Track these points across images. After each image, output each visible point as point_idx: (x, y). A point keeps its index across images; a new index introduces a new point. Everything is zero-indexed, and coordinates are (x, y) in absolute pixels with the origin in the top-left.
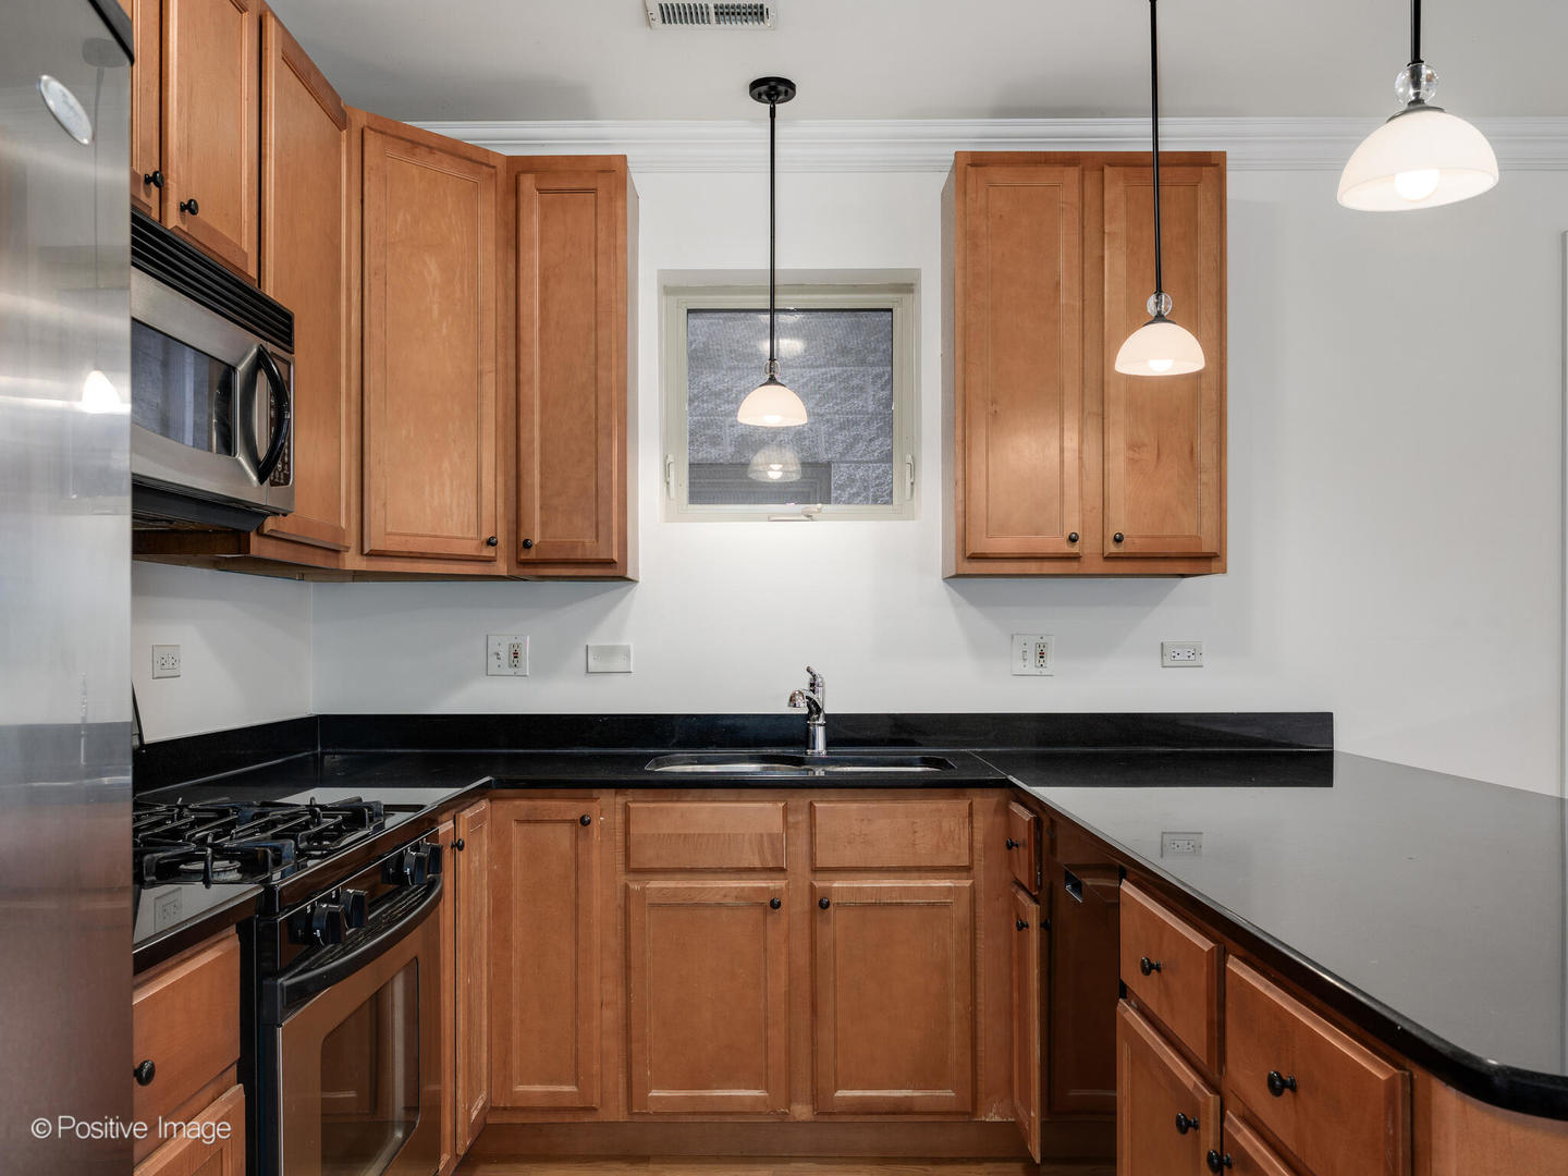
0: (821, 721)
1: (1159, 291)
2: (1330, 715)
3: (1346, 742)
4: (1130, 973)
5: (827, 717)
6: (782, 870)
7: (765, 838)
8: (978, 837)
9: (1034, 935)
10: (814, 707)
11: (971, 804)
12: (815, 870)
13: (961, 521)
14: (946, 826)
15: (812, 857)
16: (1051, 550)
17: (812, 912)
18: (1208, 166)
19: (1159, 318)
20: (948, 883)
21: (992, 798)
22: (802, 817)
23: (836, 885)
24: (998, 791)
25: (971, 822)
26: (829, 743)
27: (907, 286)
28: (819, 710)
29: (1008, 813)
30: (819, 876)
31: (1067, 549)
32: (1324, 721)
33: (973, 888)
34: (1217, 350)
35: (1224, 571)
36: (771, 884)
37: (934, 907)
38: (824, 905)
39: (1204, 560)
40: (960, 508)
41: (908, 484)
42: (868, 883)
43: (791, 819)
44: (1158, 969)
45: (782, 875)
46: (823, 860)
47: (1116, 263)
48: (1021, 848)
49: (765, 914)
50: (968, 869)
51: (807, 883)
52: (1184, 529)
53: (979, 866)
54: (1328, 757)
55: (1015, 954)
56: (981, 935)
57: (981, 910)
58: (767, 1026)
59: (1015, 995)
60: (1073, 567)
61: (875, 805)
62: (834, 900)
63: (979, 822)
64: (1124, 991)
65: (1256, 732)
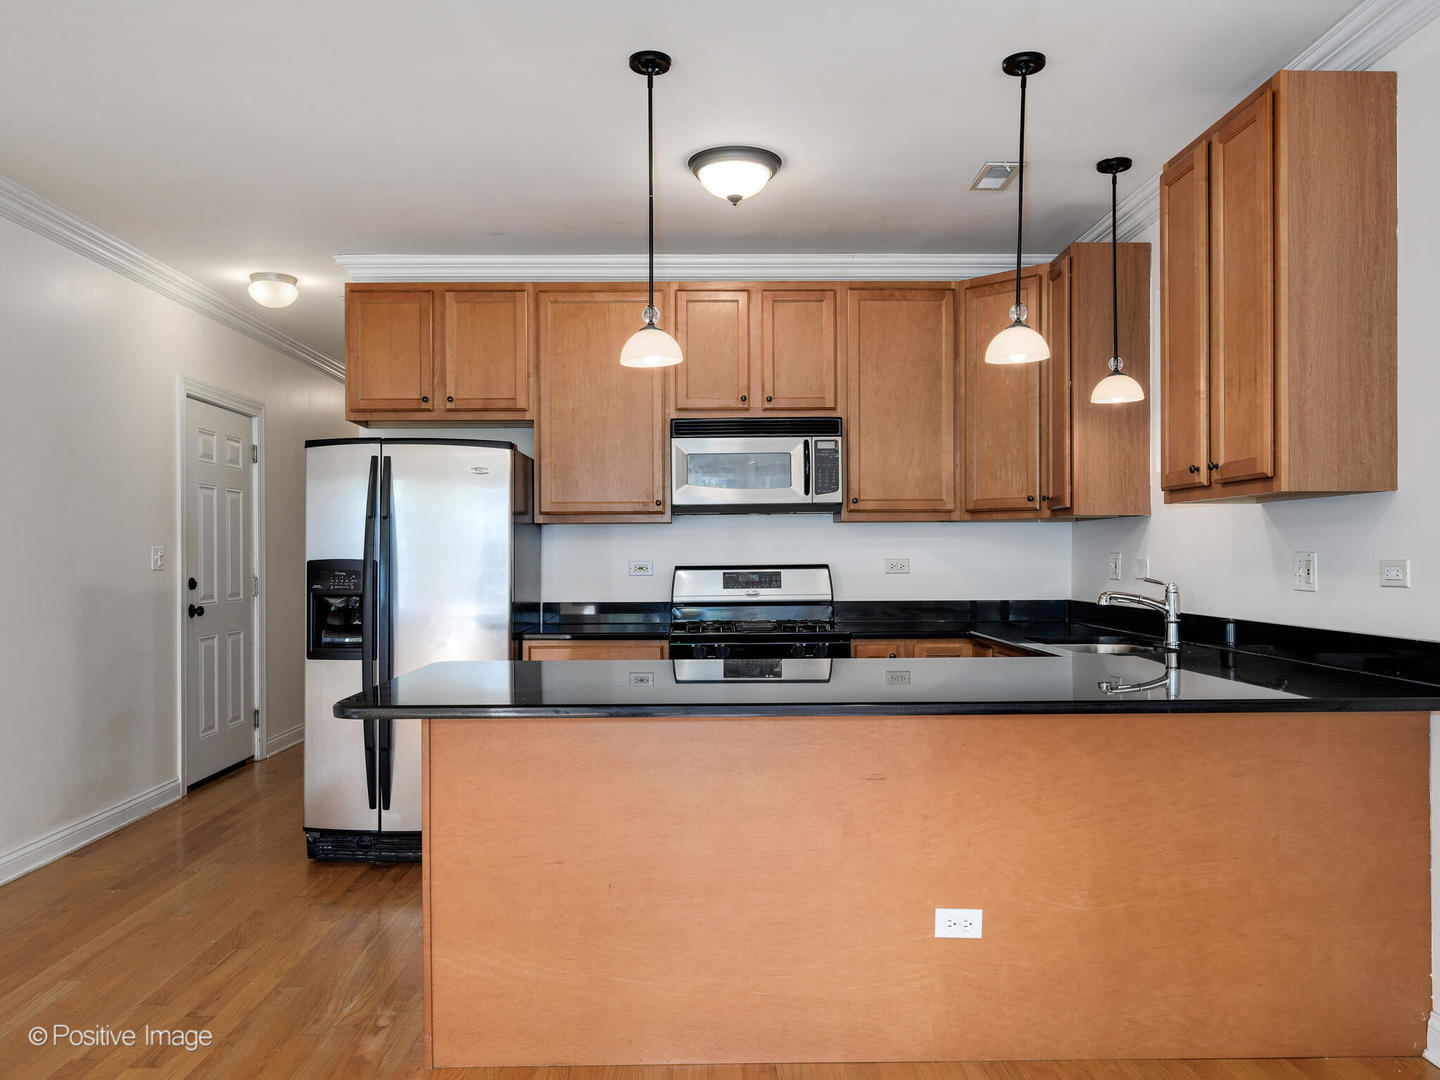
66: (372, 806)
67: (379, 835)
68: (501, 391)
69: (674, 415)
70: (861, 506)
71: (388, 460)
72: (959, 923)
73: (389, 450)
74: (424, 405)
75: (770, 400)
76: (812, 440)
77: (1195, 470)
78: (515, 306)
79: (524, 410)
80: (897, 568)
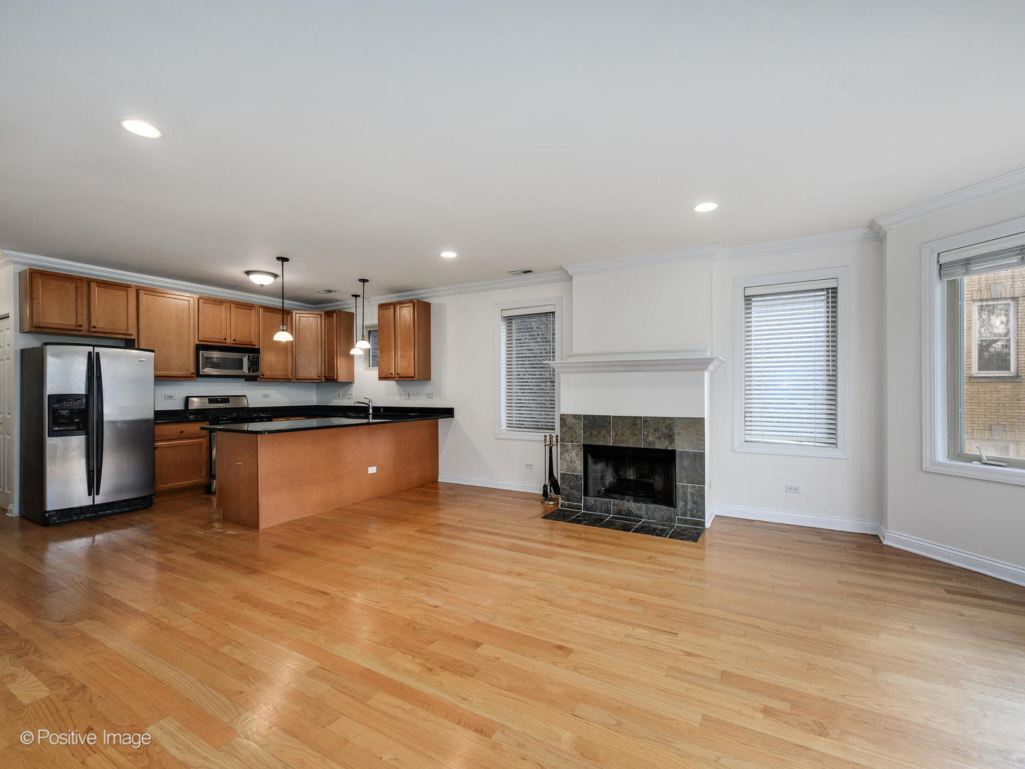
52: (408, 372)
66: (90, 494)
67: (94, 506)
68: (121, 327)
69: (197, 342)
70: (265, 376)
71: (98, 354)
72: (372, 470)
73: (97, 350)
74: (79, 328)
75: (234, 340)
76: (251, 355)
77: (392, 374)
78: (127, 293)
79: (131, 335)
80: (265, 396)
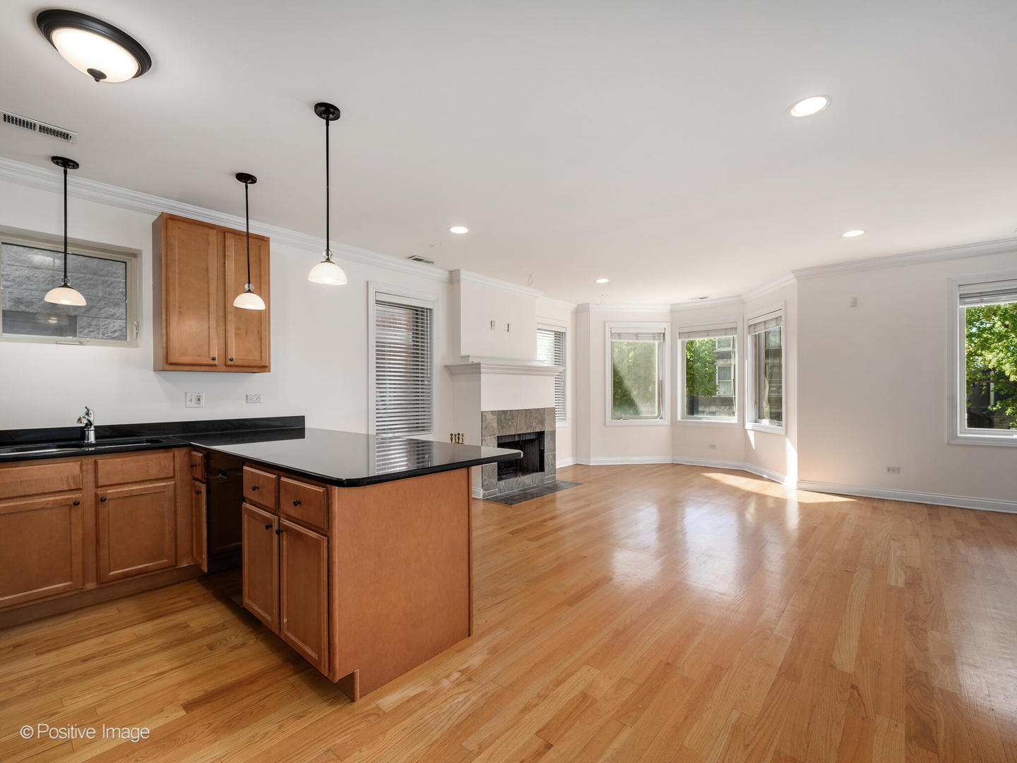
0: (92, 428)
1: (249, 283)
2: (304, 417)
3: (308, 424)
4: (247, 493)
5: (95, 427)
6: (80, 489)
7: (70, 477)
8: (177, 466)
9: (204, 495)
10: (90, 423)
11: (174, 455)
12: (97, 487)
13: (165, 350)
14: (163, 463)
15: (96, 481)
16: (205, 362)
17: (96, 504)
18: (264, 241)
19: (249, 291)
20: (164, 484)
21: (184, 451)
22: (90, 467)
23: (109, 491)
24: (185, 448)
25: (174, 460)
26: (96, 438)
27: (134, 255)
28: (91, 424)
29: (190, 455)
30: (99, 489)
31: (212, 362)
32: (302, 418)
33: (175, 484)
34: (268, 303)
35: (270, 371)
36: (74, 496)
37: (158, 493)
38: (103, 500)
39: (264, 368)
40: (165, 345)
41: (135, 332)
42: (126, 489)
43: (84, 468)
44: (258, 488)
45: (80, 492)
46: (102, 481)
47: (231, 266)
48: (197, 467)
49: (70, 509)
50: (173, 477)
51: (94, 493)
52: (254, 357)
53: (178, 475)
54: (303, 429)
55: (194, 504)
56: (178, 500)
57: (178, 492)
58: (71, 556)
59: (194, 518)
60: (214, 368)
61: (129, 458)
62: (108, 498)
63: (178, 460)
64: (244, 499)
65: (277, 423)
